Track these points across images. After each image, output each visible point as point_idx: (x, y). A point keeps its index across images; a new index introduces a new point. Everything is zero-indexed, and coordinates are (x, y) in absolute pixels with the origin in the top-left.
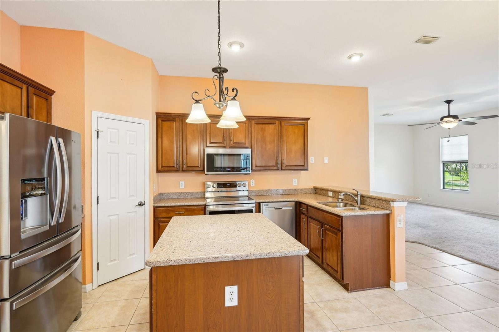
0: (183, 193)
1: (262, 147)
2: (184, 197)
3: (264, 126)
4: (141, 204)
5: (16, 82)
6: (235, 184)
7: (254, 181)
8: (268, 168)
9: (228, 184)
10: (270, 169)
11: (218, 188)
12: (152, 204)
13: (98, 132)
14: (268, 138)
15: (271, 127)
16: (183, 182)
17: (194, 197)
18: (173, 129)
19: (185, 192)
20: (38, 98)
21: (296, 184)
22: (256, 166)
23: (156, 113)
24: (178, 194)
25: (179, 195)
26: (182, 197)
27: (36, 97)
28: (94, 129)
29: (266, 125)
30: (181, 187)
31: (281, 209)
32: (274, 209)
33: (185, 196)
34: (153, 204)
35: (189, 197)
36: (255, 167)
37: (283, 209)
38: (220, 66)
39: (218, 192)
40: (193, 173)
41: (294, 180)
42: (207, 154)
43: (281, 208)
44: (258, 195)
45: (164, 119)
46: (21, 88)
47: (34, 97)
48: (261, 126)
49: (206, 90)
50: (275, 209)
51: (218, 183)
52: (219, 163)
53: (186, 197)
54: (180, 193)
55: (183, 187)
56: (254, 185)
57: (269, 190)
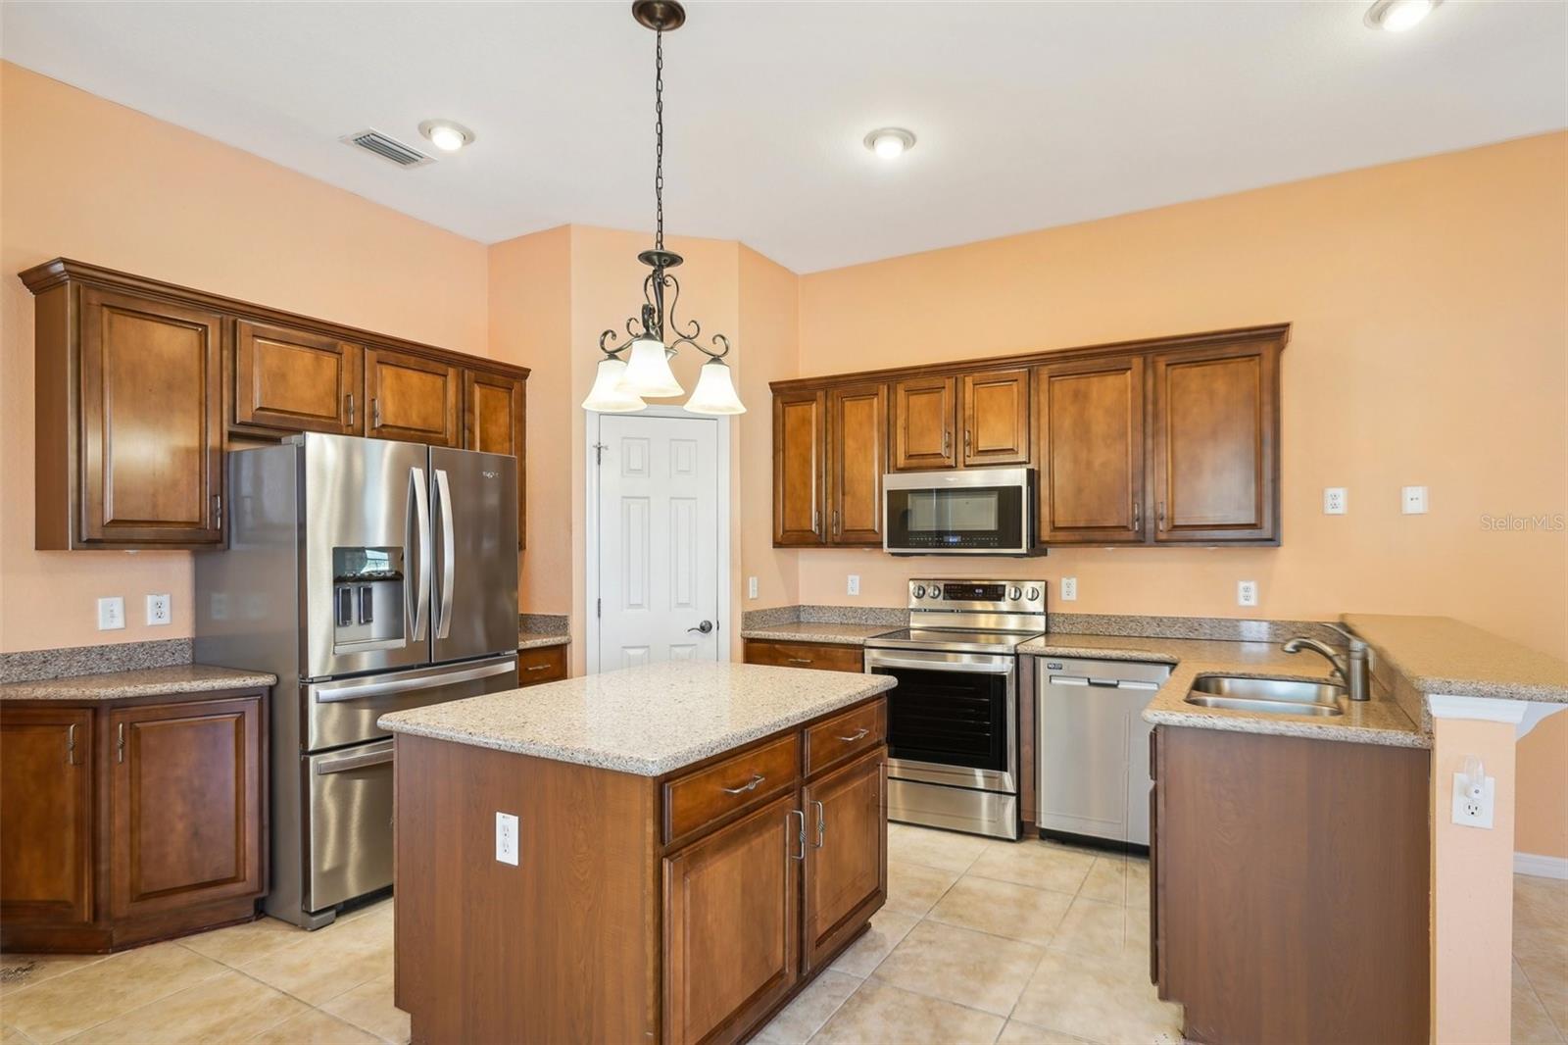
0: (855, 610)
1: (1076, 461)
2: (857, 620)
3: (1082, 383)
4: (705, 628)
5: (433, 365)
6: (999, 588)
7: (1074, 581)
8: (1098, 535)
9: (979, 586)
10: (1109, 538)
11: (944, 599)
12: (739, 631)
13: (599, 449)
14: (1100, 423)
15: (1112, 381)
16: (857, 578)
17: (884, 623)
18: (810, 423)
19: (861, 606)
20: (487, 390)
21: (1252, 602)
22: (1055, 529)
23: (771, 384)
24: (843, 611)
25: (844, 615)
26: (852, 621)
27: (480, 387)
28: (591, 440)
29: (1092, 379)
30: (850, 592)
31: (1115, 686)
32: (1087, 684)
33: (860, 618)
34: (743, 630)
35: (870, 622)
36: (1049, 529)
37: (1119, 686)
38: (662, 247)
39: (952, 611)
40: (867, 549)
41: (1242, 585)
42: (889, 492)
43: (1116, 682)
44: (1087, 632)
45: (787, 399)
46: (445, 376)
47: (476, 386)
48: (1071, 383)
49: (630, 320)
50: (1090, 684)
51: (947, 582)
52: (923, 518)
53: (863, 622)
54: (846, 608)
55: (857, 593)
56: (1073, 597)
57: (1129, 617)
